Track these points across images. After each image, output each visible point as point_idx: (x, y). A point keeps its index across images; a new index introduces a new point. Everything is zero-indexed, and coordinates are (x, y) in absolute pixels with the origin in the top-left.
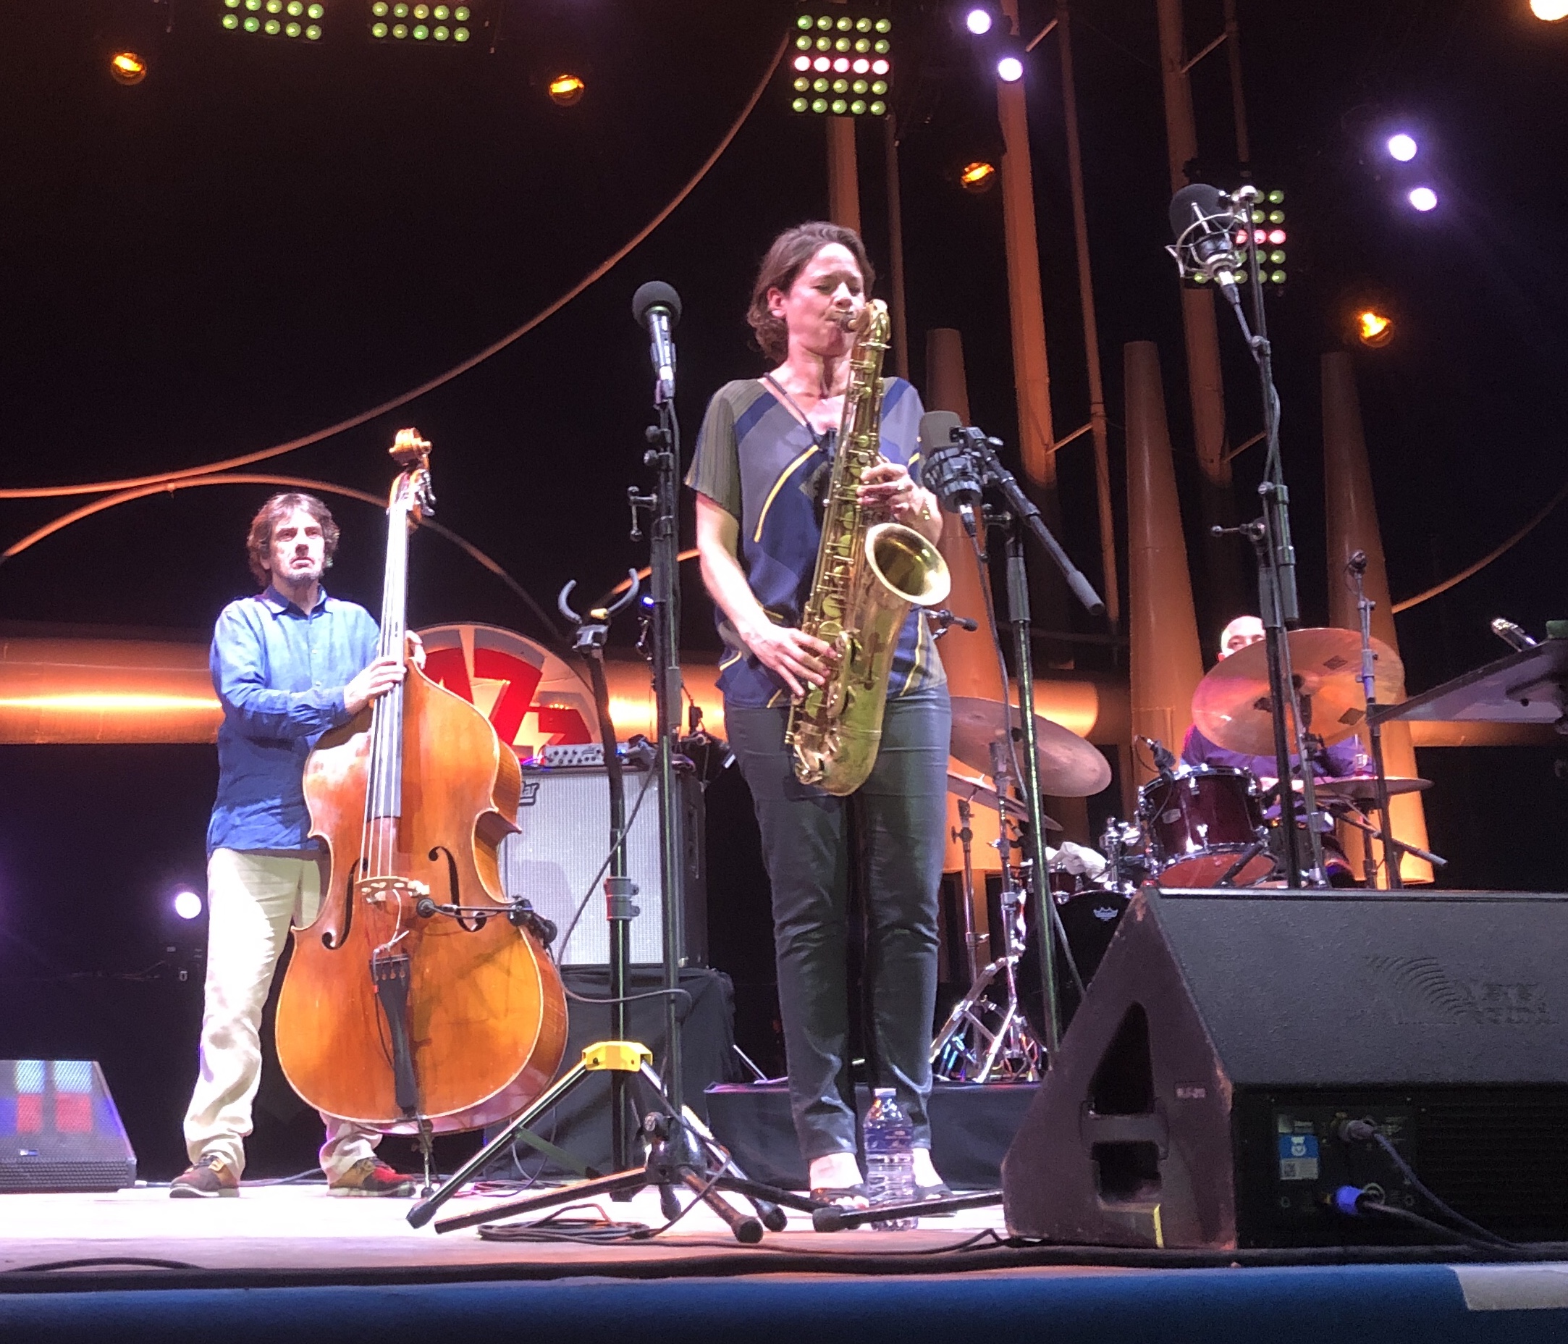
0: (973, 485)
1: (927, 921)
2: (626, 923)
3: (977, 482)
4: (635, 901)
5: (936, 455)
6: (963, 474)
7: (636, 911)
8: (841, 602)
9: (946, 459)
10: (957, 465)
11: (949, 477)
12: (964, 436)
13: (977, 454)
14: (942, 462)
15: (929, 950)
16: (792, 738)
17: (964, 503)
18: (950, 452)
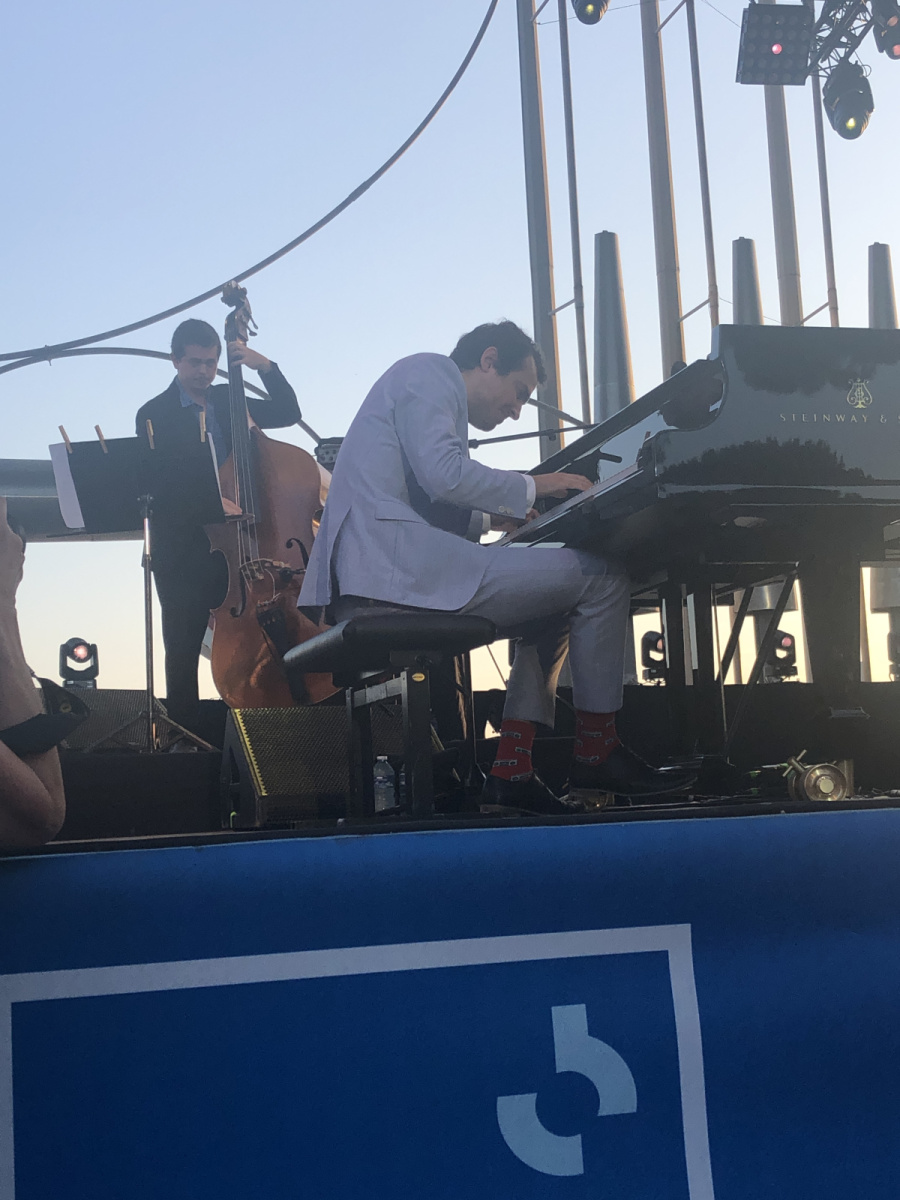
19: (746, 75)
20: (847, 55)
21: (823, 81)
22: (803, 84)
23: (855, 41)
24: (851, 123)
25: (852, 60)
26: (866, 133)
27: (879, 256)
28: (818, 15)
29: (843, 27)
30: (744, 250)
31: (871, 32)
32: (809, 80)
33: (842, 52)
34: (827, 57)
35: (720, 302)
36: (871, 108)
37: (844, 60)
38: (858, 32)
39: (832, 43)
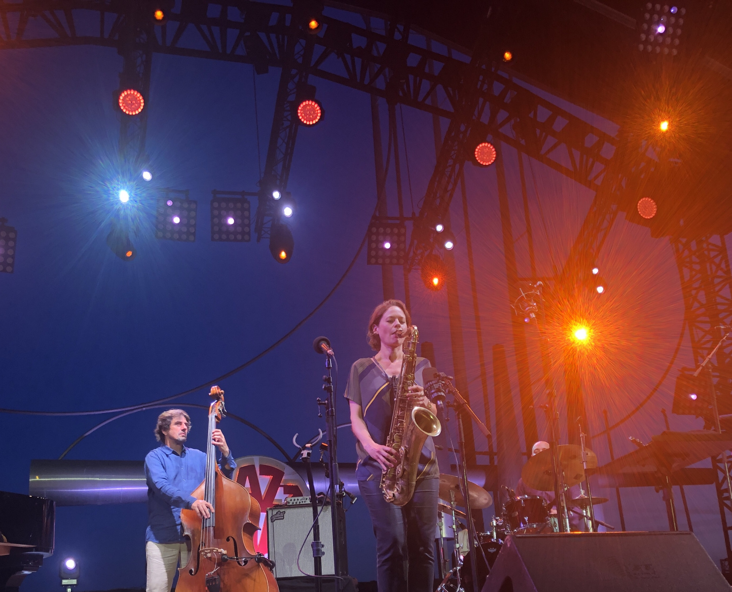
0: (443, 394)
1: (430, 553)
2: (320, 558)
3: (444, 392)
4: (323, 550)
5: (429, 384)
6: (439, 390)
7: (323, 553)
8: (399, 436)
9: (433, 384)
10: (436, 386)
11: (433, 391)
12: (439, 376)
13: (443, 382)
14: (431, 386)
15: (431, 564)
16: (382, 486)
17: (439, 400)
18: (433, 382)
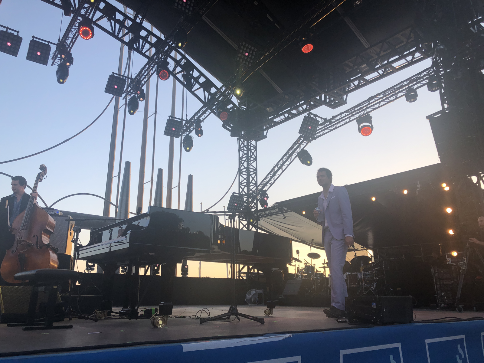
19: (166, 133)
20: (189, 134)
21: (183, 138)
22: (179, 138)
23: (191, 131)
24: (188, 148)
25: (190, 135)
26: (191, 151)
27: (191, 177)
28: (183, 124)
29: (188, 128)
30: (160, 171)
31: (194, 130)
32: (180, 137)
33: (188, 133)
34: (184, 133)
35: (153, 181)
36: (193, 146)
37: (188, 135)
38: (192, 130)
39: (186, 130)
